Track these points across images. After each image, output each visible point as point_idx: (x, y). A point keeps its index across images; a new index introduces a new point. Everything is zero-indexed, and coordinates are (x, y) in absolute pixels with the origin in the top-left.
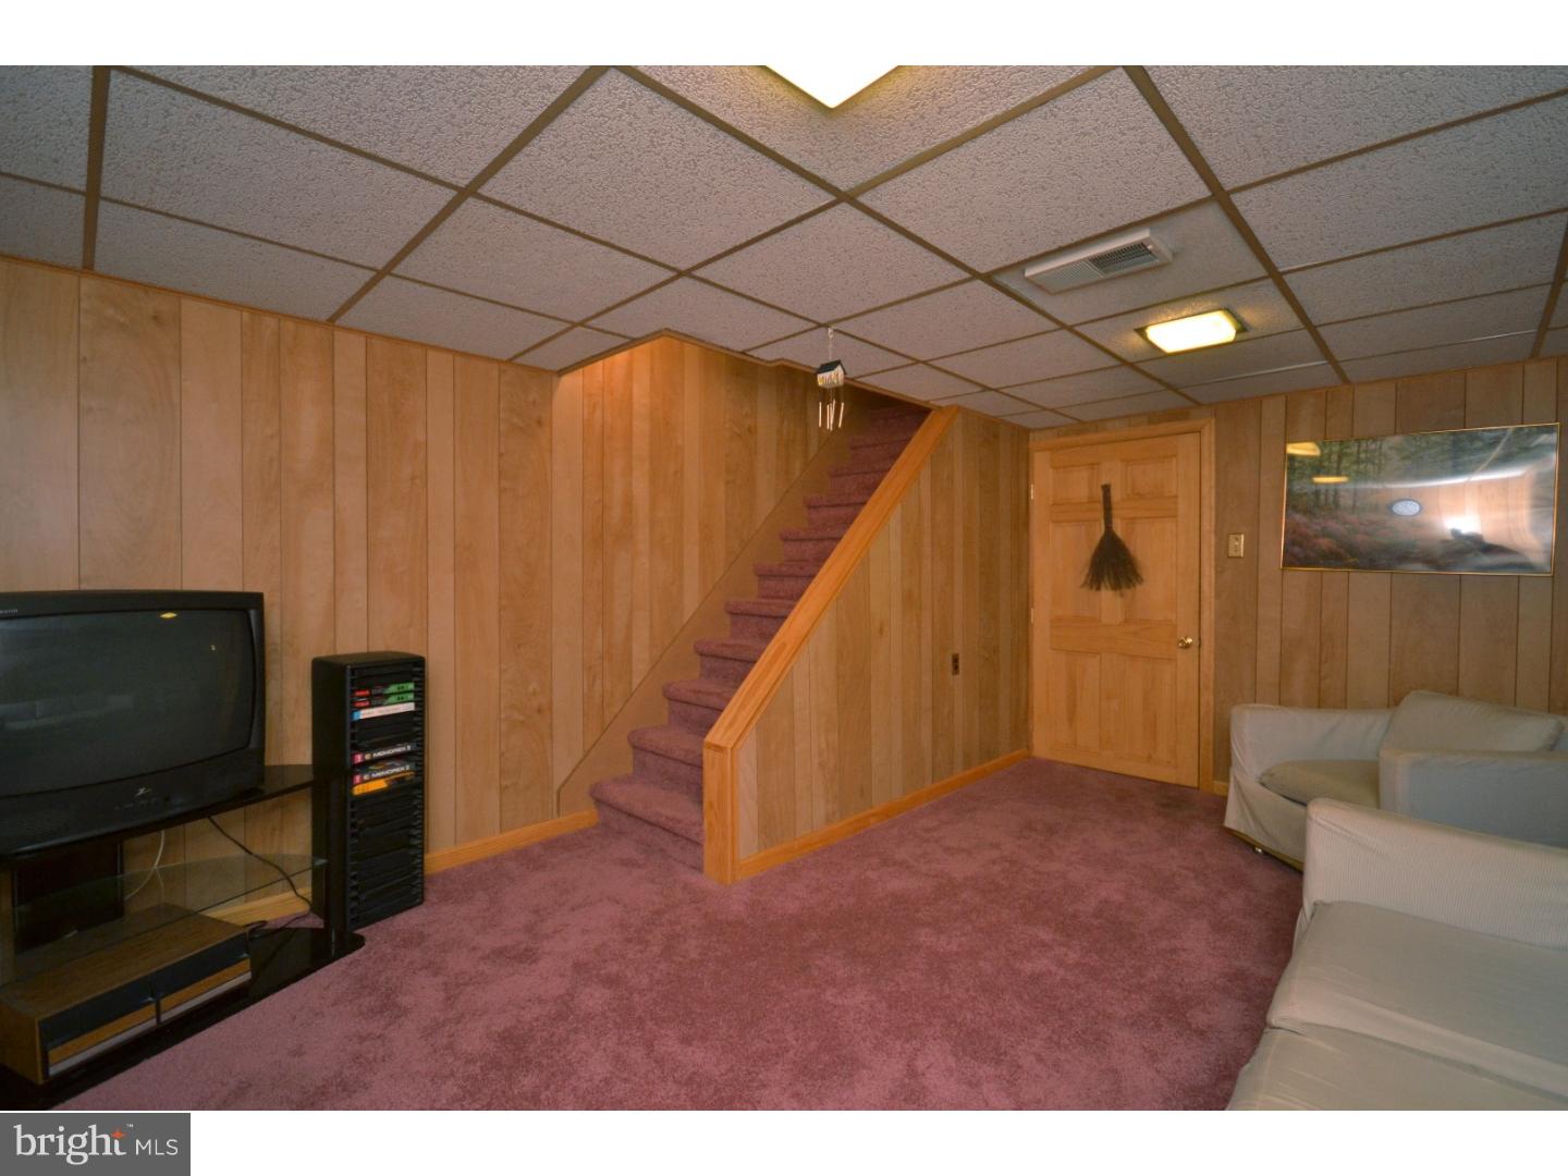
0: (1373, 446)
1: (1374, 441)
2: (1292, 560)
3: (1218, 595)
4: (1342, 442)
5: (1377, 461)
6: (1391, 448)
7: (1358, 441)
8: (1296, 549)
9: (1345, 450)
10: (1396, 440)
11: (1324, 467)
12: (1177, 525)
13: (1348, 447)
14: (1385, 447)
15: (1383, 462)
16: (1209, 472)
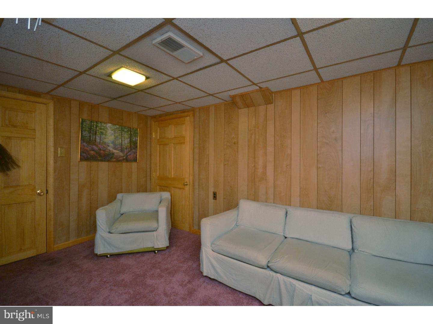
0: (104, 125)
1: (105, 124)
2: (83, 159)
3: (55, 172)
4: (96, 122)
5: (105, 130)
6: (109, 127)
7: (101, 122)
8: (84, 154)
9: (97, 125)
10: (110, 125)
11: (92, 129)
12: (35, 142)
13: (98, 124)
14: (107, 126)
15: (107, 130)
16: (51, 122)
